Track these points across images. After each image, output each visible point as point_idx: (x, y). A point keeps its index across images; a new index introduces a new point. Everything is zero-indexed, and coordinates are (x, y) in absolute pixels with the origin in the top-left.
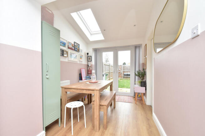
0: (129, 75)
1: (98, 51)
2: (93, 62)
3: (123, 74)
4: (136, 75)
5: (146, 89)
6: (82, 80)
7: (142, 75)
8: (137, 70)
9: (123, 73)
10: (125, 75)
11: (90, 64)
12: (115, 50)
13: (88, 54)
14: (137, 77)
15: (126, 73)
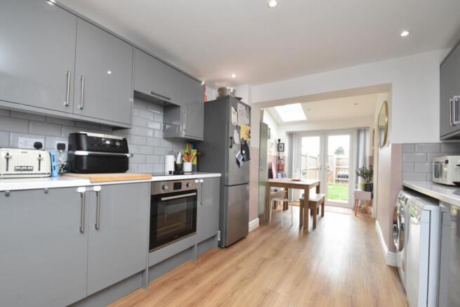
0: (347, 177)
1: (294, 136)
2: (286, 154)
3: (334, 172)
4: (358, 174)
5: (372, 197)
6: (272, 178)
7: (367, 174)
8: (360, 166)
9: (336, 173)
10: (339, 177)
11: (281, 155)
12: (324, 134)
13: (279, 140)
14: (360, 178)
15: (341, 173)
